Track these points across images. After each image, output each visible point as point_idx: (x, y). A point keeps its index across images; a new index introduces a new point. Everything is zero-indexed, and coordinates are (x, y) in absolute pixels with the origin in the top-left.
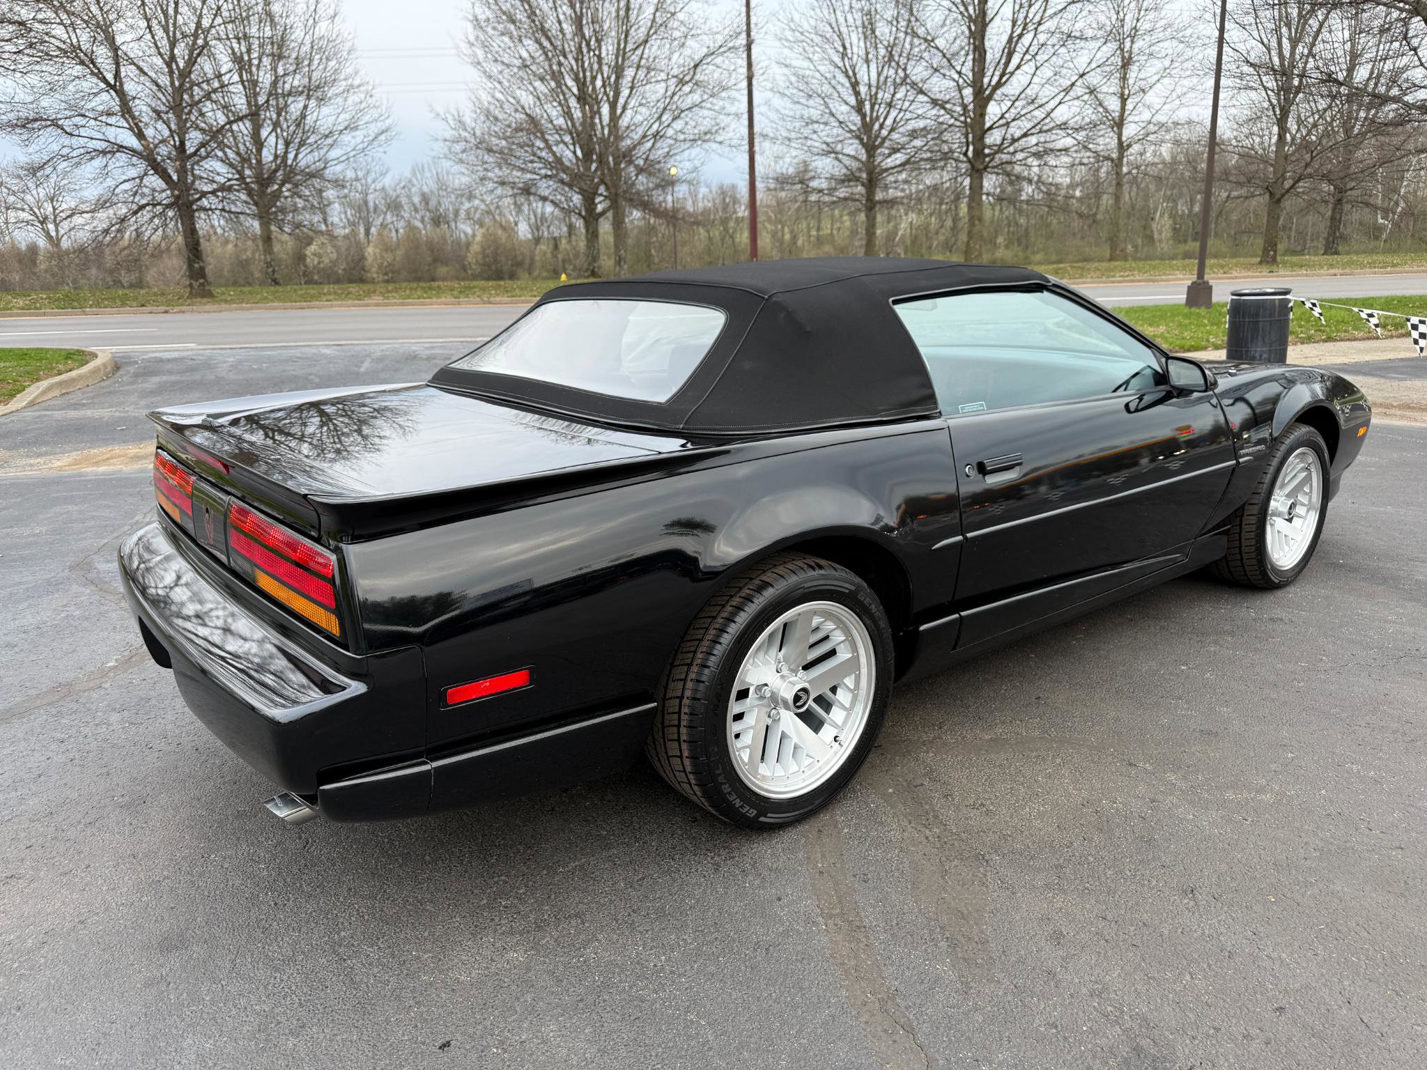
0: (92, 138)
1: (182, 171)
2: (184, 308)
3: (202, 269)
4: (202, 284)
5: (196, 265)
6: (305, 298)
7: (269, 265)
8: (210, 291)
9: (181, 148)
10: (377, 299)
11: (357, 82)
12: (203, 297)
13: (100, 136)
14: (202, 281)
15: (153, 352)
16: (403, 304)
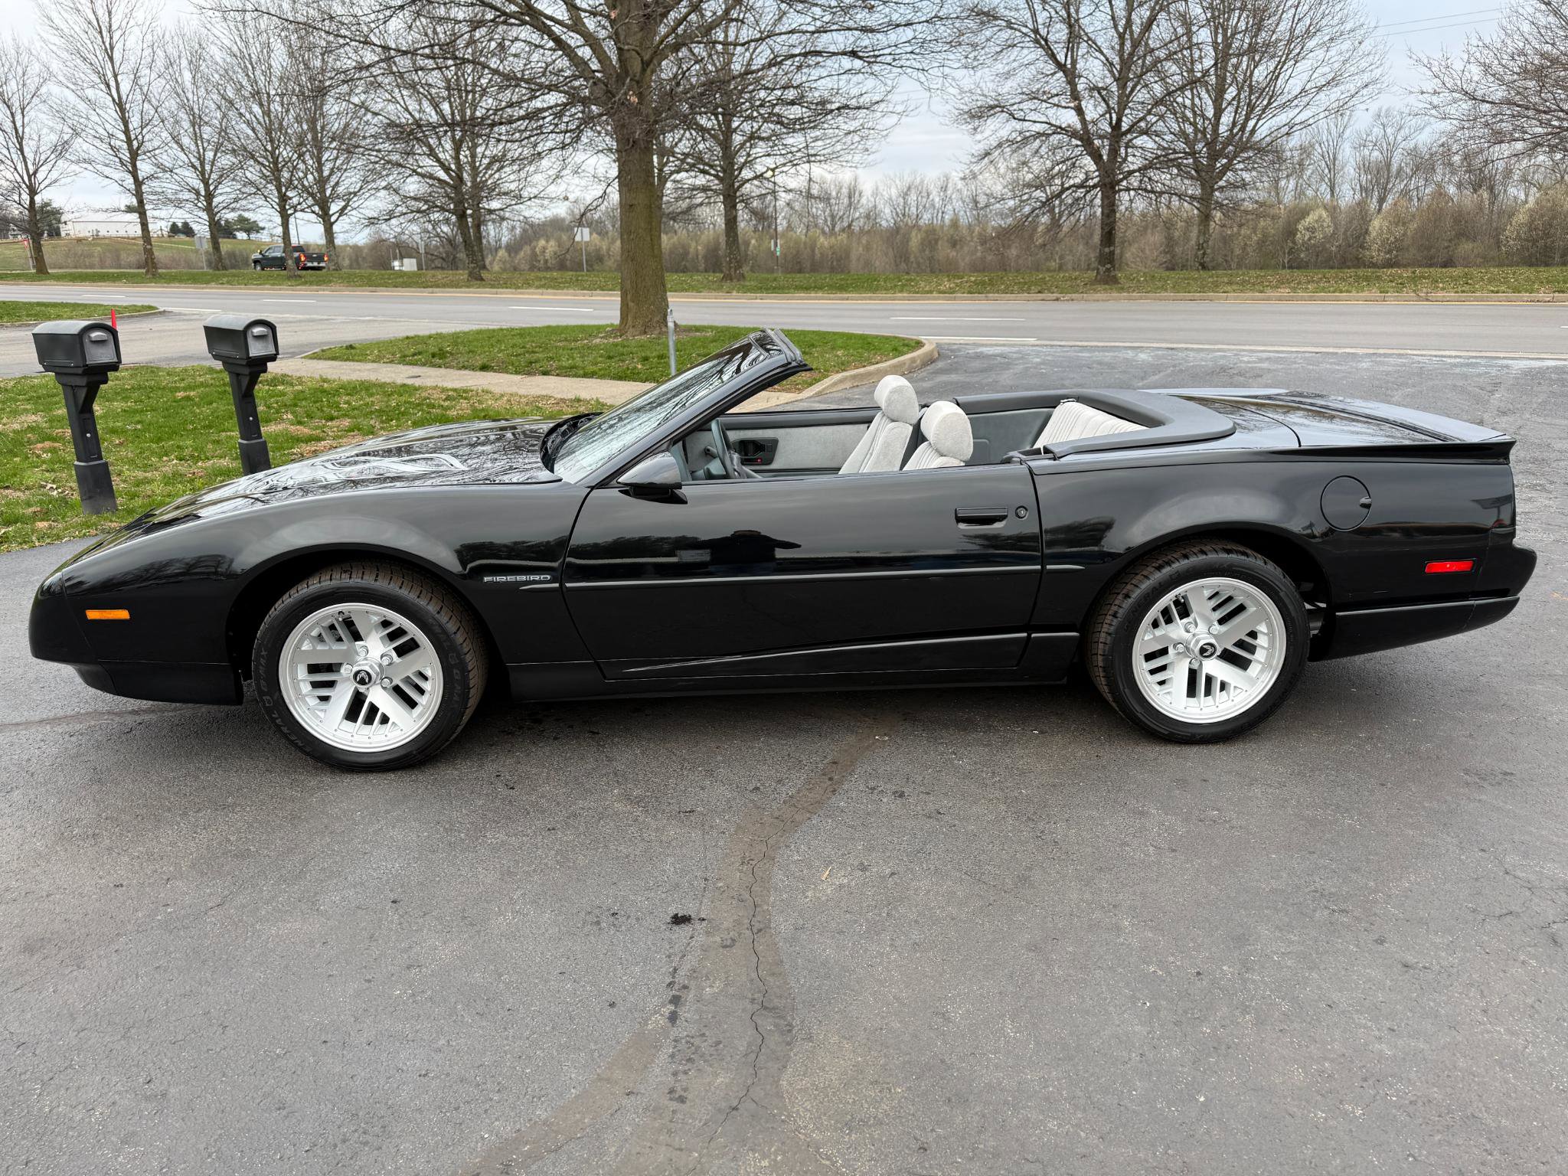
0: (1035, 122)
1: (1114, 152)
2: (1074, 296)
3: (1112, 253)
4: (1108, 270)
5: (1107, 250)
6: (1203, 289)
7: (1200, 247)
8: (1115, 277)
9: (1116, 127)
10: (1284, 291)
11: (1348, 26)
12: (1106, 283)
13: (1044, 119)
14: (1109, 266)
15: (983, 345)
16: (1311, 299)
